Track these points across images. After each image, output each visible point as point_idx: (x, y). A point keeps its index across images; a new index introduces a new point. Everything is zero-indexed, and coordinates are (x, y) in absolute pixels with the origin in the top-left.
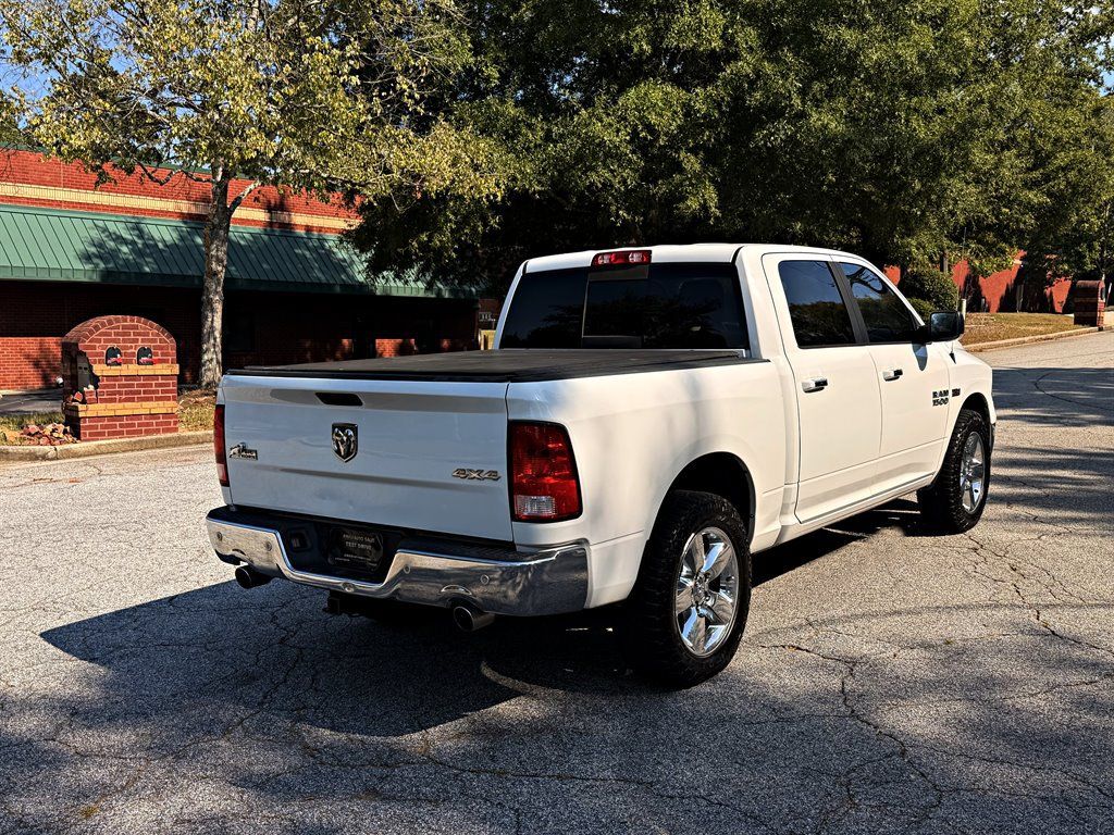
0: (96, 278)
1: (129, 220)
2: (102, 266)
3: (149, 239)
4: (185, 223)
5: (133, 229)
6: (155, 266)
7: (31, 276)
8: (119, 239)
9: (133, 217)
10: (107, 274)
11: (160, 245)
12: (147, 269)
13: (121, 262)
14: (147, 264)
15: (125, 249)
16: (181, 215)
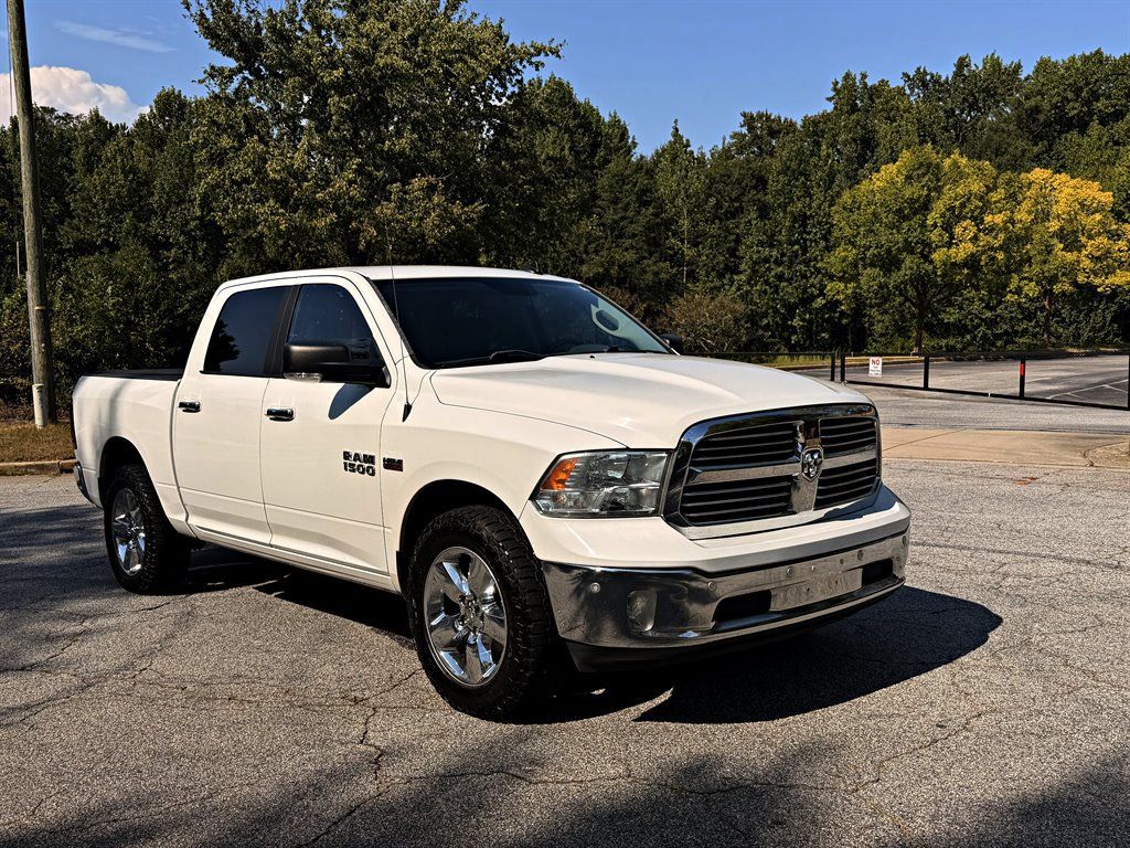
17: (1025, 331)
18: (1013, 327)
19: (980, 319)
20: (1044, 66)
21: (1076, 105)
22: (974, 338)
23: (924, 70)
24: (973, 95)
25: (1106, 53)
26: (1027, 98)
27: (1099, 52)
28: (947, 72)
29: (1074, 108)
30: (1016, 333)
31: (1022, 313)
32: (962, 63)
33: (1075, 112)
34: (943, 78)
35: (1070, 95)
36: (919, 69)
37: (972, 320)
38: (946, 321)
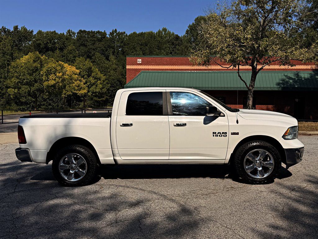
0: (280, 89)
1: (295, 72)
2: (282, 86)
3: (300, 78)
4: (313, 72)
5: (296, 75)
6: (299, 85)
7: (262, 89)
8: (290, 78)
9: (297, 72)
10: (283, 88)
11: (303, 79)
12: (296, 86)
13: (288, 85)
14: (297, 85)
15: (291, 81)
16: (313, 70)
17: (44, 105)
18: (40, 103)
19: (31, 101)
20: (40, 32)
21: (51, 44)
22: (30, 106)
23: (5, 28)
24: (20, 37)
25: (57, 32)
26: (37, 40)
27: (55, 31)
28: (12, 29)
29: (50, 45)
30: (41, 105)
31: (43, 99)
32: (16, 28)
33: (51, 46)
34: (11, 31)
35: (49, 42)
36: (3, 27)
37: (29, 101)
38: (22, 101)
